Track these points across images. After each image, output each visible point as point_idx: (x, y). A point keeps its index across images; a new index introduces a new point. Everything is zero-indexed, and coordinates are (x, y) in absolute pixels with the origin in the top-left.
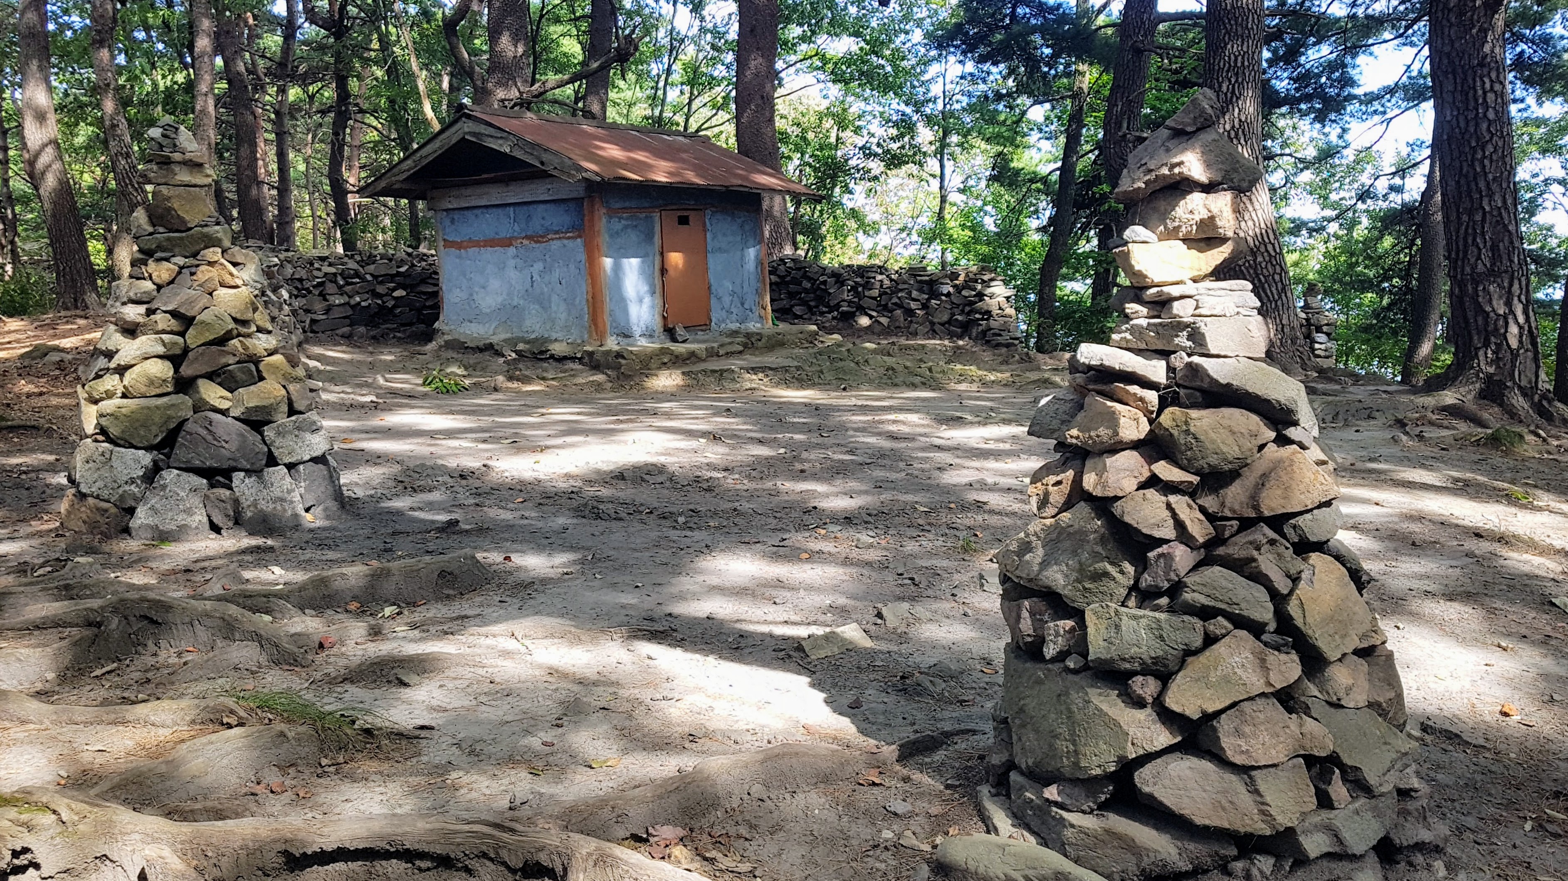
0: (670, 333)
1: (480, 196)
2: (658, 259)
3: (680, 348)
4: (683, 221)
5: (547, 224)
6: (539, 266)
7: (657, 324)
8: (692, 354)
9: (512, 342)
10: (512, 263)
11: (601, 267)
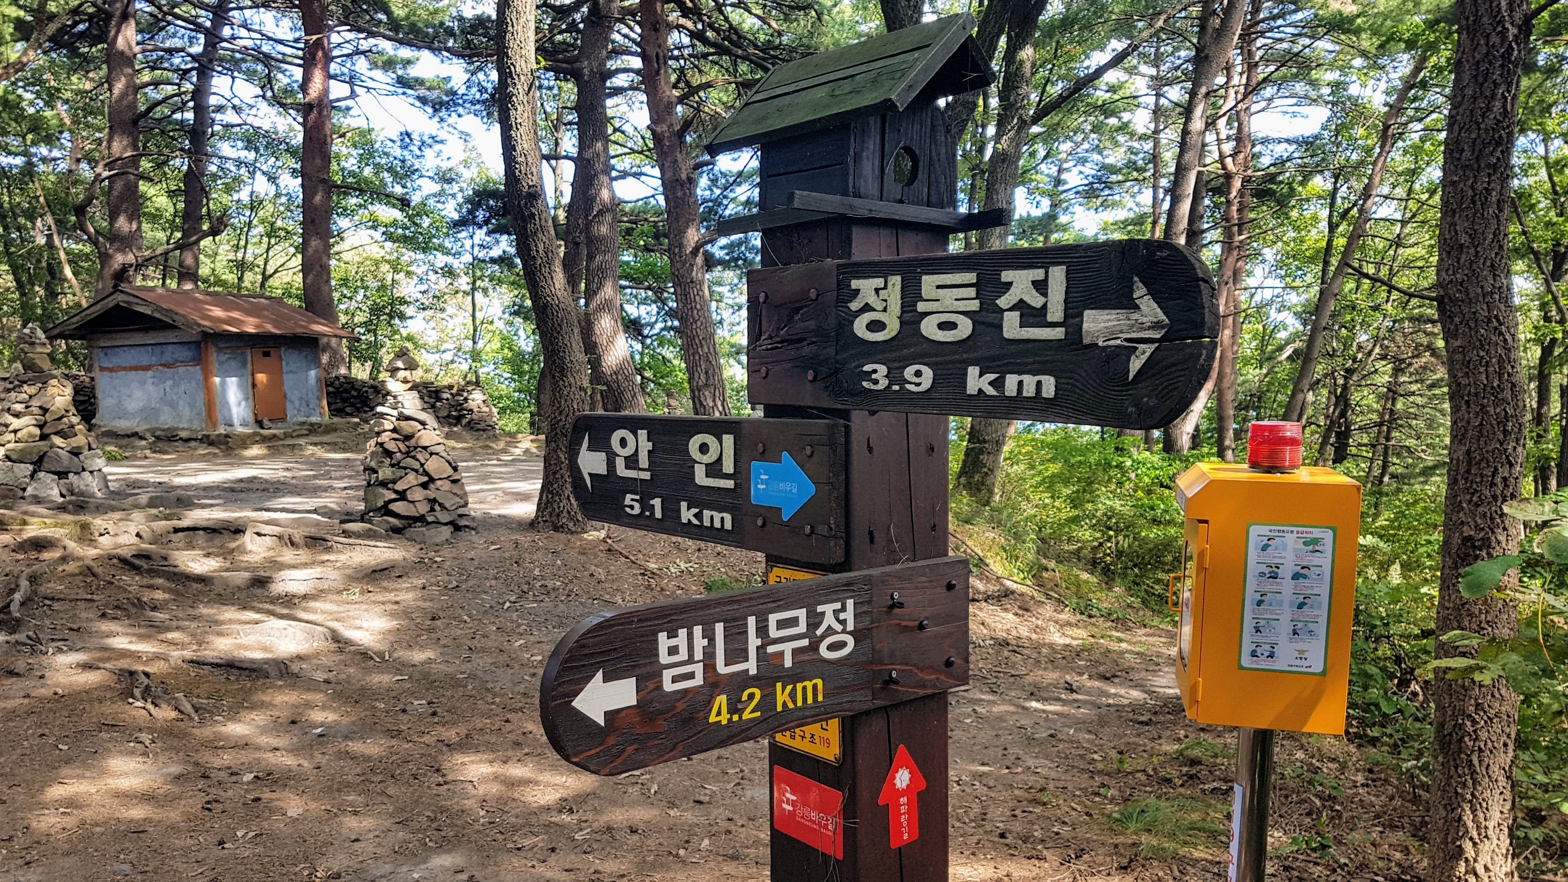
0: (260, 423)
1: (128, 338)
2: (250, 378)
3: (265, 432)
4: (266, 354)
5: (176, 356)
6: (170, 382)
7: (251, 418)
8: (275, 436)
9: (152, 431)
10: (150, 381)
11: (214, 384)
